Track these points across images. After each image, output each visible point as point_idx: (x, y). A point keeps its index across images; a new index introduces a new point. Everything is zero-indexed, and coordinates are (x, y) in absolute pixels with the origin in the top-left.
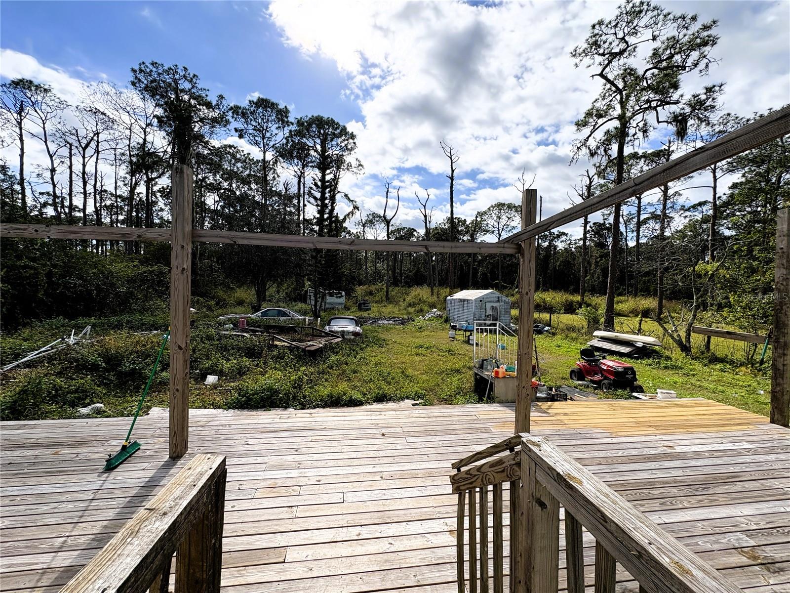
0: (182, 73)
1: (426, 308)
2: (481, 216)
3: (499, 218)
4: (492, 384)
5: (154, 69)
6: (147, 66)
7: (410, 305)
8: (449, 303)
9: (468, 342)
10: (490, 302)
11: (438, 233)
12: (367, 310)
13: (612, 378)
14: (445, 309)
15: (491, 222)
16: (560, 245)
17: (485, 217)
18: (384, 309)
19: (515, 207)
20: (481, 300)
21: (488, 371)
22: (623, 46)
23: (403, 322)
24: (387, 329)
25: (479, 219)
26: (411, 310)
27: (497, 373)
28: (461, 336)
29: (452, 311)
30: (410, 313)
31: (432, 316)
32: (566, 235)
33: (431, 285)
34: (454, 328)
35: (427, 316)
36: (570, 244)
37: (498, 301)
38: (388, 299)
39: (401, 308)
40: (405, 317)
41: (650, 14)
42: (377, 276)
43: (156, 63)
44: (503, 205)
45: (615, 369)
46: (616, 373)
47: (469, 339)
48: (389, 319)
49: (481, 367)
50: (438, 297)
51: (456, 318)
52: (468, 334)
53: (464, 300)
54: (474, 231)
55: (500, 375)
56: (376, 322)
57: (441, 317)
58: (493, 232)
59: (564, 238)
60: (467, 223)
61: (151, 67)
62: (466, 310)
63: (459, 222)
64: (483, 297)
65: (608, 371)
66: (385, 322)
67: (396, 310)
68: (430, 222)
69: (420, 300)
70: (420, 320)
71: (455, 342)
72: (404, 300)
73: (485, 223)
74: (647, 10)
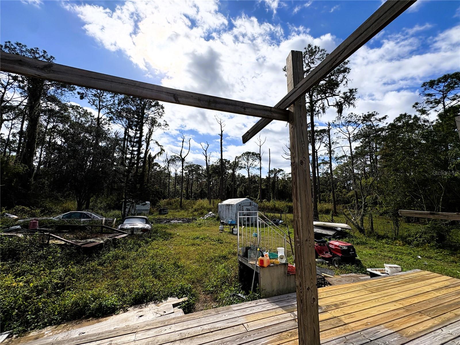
0: (41, 54)
1: (205, 212)
2: (238, 159)
3: (248, 160)
4: (257, 274)
5: (18, 48)
6: (12, 45)
7: (195, 210)
8: (219, 207)
9: (232, 233)
10: (245, 206)
11: (214, 168)
12: (165, 214)
13: (340, 255)
14: (217, 212)
15: (243, 162)
16: (280, 177)
17: (240, 159)
18: (177, 213)
19: (256, 154)
20: (239, 205)
21: (252, 260)
22: (308, 68)
23: (189, 221)
24: (175, 226)
25: (237, 161)
26: (196, 213)
27: (262, 262)
28: (227, 229)
29: (221, 213)
30: (194, 215)
31: (209, 217)
32: (283, 171)
33: (209, 199)
34: (223, 223)
35: (206, 217)
36: (284, 176)
37: (251, 205)
38: (182, 207)
39: (189, 212)
40: (191, 218)
41: (320, 53)
42: (176, 193)
43: (20, 44)
44: (250, 153)
45: (341, 248)
46: (343, 251)
47: (233, 231)
48: (180, 219)
49: (246, 255)
50: (213, 205)
51: (224, 217)
52: (232, 227)
53: (229, 205)
54: (235, 167)
55: (265, 264)
56: (169, 222)
57: (215, 217)
58: (245, 168)
59: (282, 173)
60: (231, 163)
61: (15, 46)
62: (230, 212)
63: (226, 162)
64: (241, 202)
65: (336, 250)
66: (176, 221)
67: (185, 214)
68: (209, 161)
69: (202, 207)
70: (200, 220)
71: (223, 233)
72: (192, 208)
73: (240, 163)
74: (319, 51)
